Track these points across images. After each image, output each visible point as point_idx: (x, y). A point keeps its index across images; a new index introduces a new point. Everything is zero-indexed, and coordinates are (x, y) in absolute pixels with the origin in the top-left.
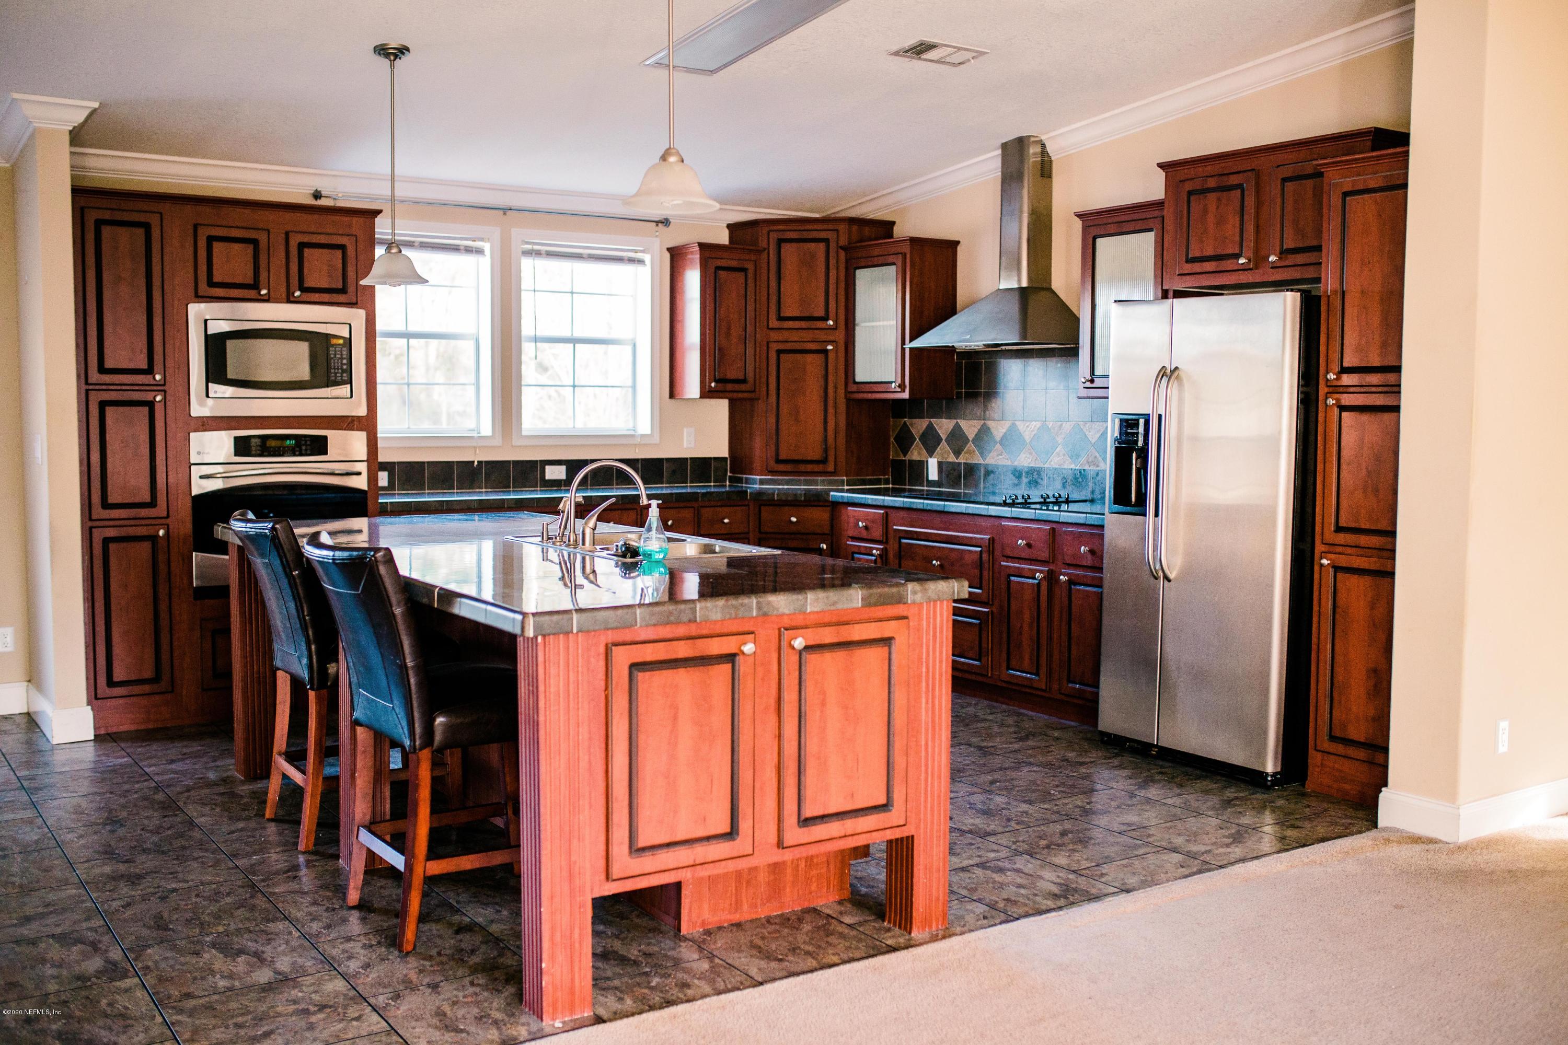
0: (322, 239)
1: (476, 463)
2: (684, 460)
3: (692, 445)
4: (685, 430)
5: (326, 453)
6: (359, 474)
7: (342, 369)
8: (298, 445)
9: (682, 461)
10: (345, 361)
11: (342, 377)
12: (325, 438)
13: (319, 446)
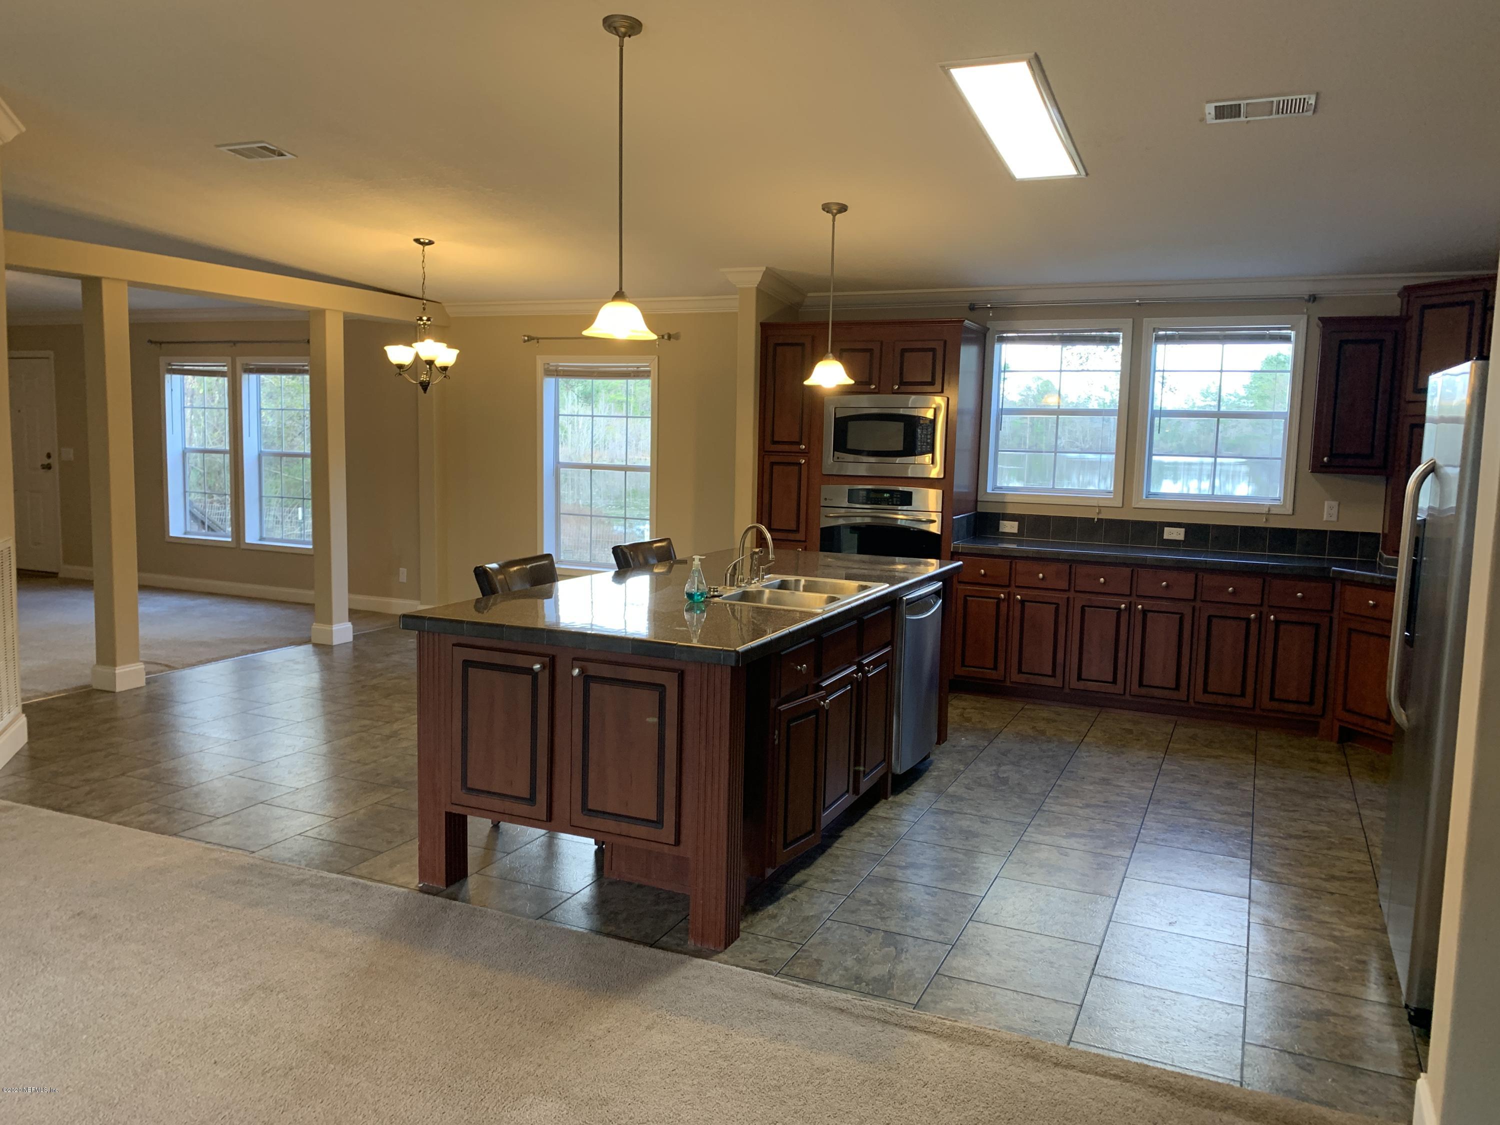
0: (919, 345)
1: (1096, 520)
2: (1324, 532)
3: (1334, 519)
4: (1326, 503)
5: (910, 504)
6: (934, 521)
7: (927, 443)
8: (891, 497)
9: (1320, 534)
10: (929, 437)
11: (926, 448)
12: (911, 493)
13: (906, 499)
